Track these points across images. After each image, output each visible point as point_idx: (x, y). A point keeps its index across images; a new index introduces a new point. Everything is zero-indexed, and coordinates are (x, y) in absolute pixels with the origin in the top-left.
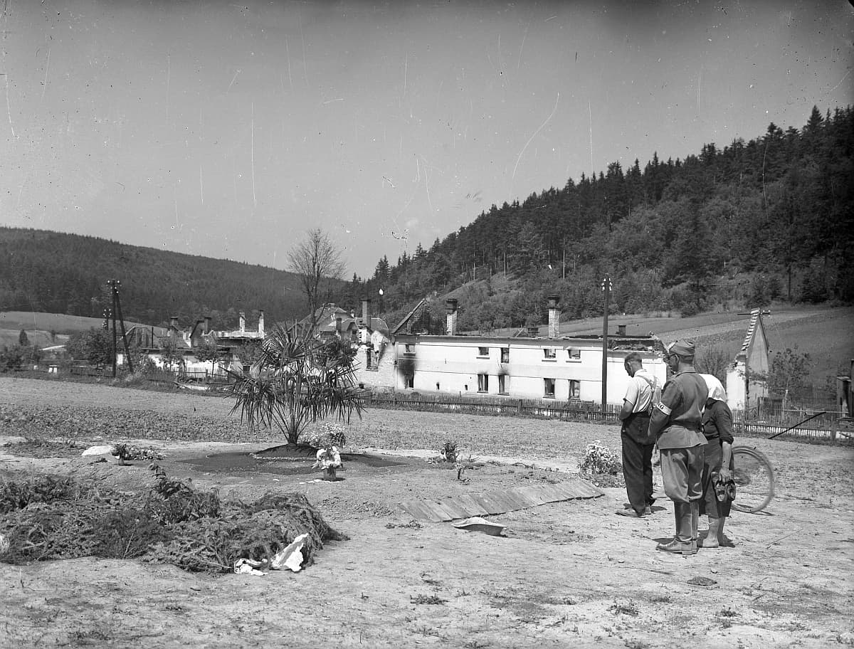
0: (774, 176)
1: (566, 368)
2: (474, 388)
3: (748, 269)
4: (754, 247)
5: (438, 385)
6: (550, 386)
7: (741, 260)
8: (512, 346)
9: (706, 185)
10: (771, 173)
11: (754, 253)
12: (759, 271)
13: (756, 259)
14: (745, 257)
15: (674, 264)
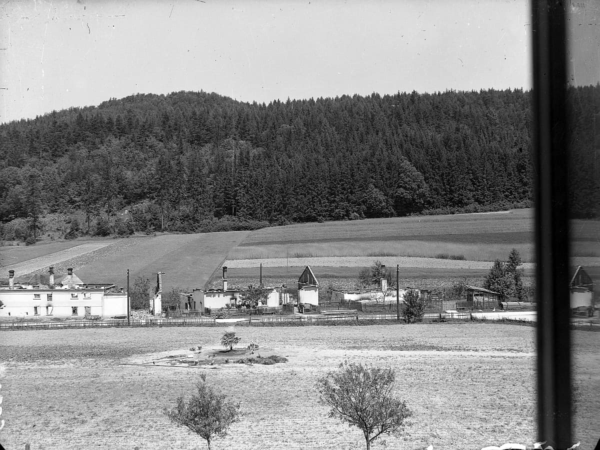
0: (61, 153)
1: (83, 302)
2: (32, 314)
3: (53, 211)
4: (56, 198)
5: (9, 314)
6: (75, 310)
7: (48, 206)
8: (53, 293)
9: (19, 157)
10: (59, 151)
11: (56, 202)
12: (61, 213)
13: (57, 205)
14: (51, 204)
15: (7, 209)
